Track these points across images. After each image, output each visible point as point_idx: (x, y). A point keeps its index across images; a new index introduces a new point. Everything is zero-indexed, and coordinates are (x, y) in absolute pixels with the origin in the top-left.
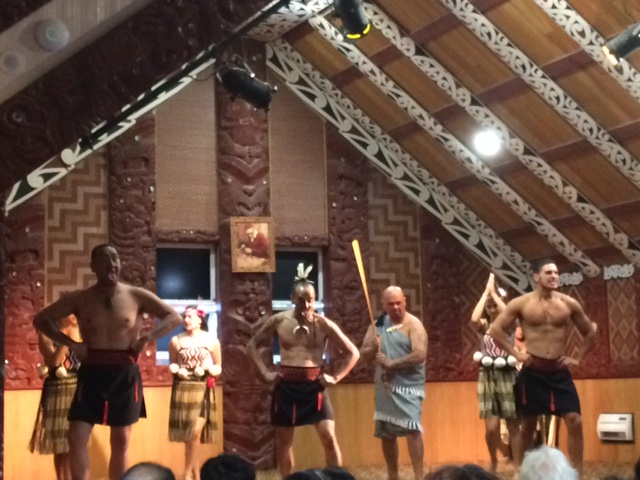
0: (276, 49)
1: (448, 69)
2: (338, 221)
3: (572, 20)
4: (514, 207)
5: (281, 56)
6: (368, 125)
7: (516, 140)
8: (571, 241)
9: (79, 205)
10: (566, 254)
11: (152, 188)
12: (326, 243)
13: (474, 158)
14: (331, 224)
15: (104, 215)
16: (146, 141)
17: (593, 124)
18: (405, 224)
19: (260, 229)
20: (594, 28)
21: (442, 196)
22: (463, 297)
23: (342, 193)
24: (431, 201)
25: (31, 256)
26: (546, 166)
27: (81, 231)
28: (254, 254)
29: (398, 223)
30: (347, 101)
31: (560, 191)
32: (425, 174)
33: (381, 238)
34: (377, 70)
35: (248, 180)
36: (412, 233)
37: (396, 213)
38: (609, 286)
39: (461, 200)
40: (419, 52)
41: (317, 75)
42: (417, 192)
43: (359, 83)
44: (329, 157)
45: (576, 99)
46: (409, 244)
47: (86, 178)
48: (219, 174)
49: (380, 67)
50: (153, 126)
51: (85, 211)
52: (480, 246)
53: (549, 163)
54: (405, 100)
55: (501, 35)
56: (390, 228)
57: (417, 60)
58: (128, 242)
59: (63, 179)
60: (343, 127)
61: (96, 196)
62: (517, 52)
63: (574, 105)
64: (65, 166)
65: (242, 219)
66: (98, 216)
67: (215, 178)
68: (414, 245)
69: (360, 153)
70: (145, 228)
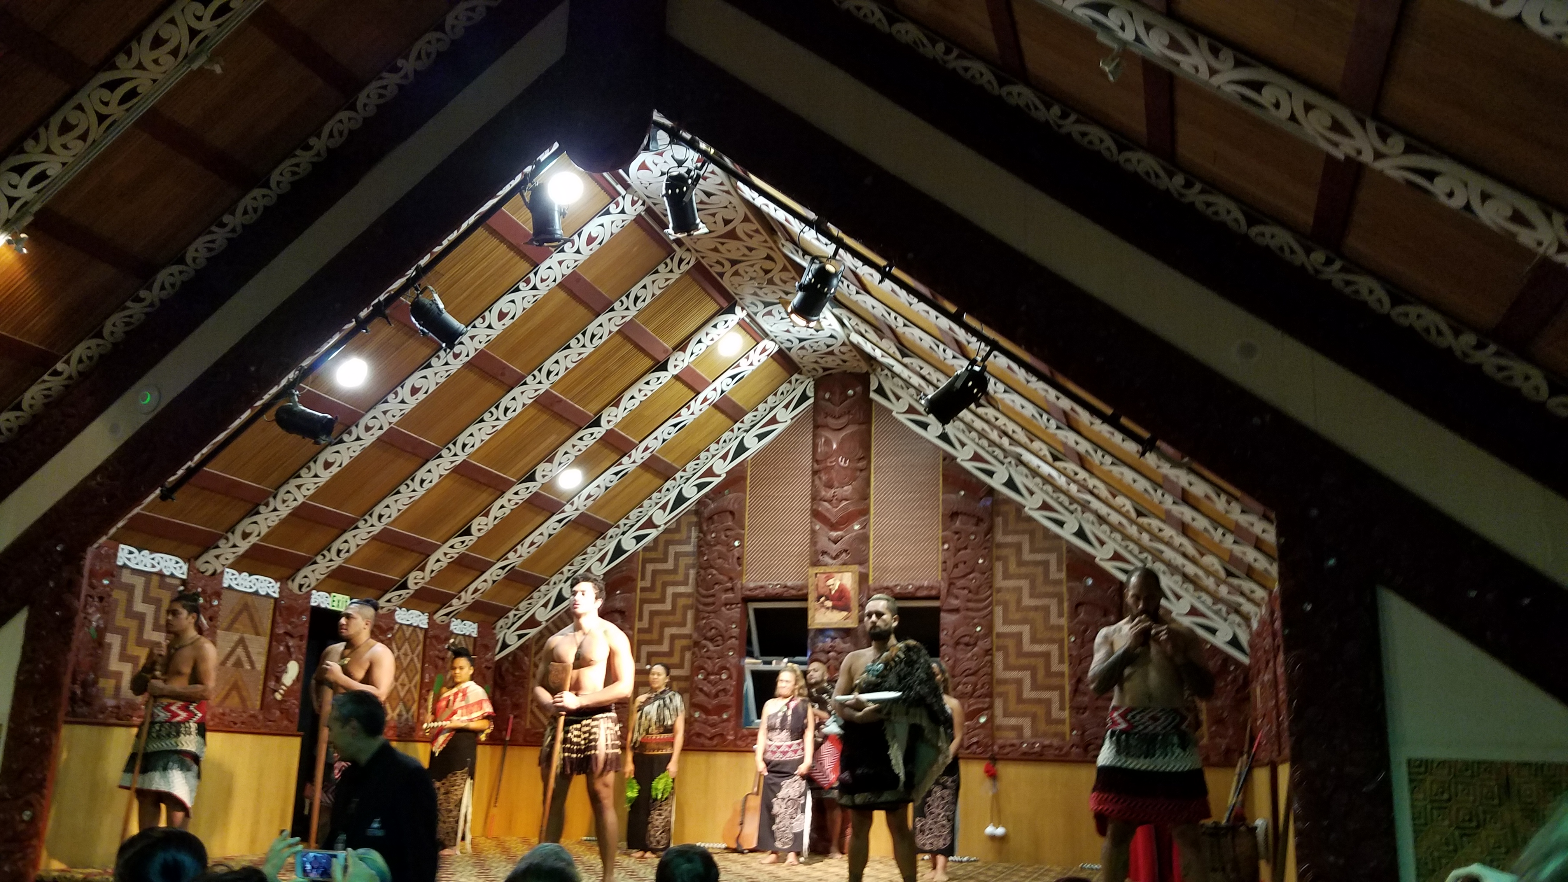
0: (881, 379)
2: (950, 564)
5: (887, 385)
9: (670, 565)
11: (737, 543)
12: (935, 593)
14: (944, 570)
15: (692, 574)
16: (734, 495)
18: (1046, 564)
23: (956, 533)
24: (1081, 533)
27: (670, 590)
28: (834, 607)
29: (1036, 563)
33: (1011, 583)
35: (834, 527)
36: (1054, 575)
37: (1033, 551)
42: (1061, 524)
44: (943, 493)
46: (1050, 589)
47: (677, 537)
48: (811, 521)
50: (744, 478)
51: (675, 571)
58: (710, 600)
59: (656, 540)
60: (963, 455)
61: (686, 554)
64: (656, 527)
66: (687, 576)
67: (809, 527)
68: (1057, 589)
69: (984, 484)
70: (729, 585)
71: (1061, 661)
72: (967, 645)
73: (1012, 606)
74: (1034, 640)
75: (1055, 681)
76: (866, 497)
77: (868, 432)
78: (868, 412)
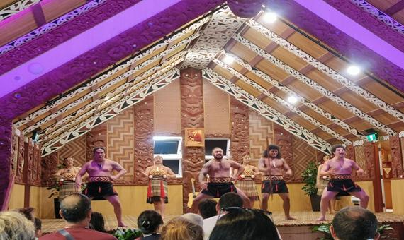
1: (266, 74)
2: (235, 128)
4: (310, 121)
13: (289, 105)
21: (284, 119)
23: (237, 119)
24: (279, 121)
29: (263, 129)
32: (275, 111)
40: (253, 69)
44: (231, 107)
50: (153, 99)
52: (302, 135)
53: (316, 105)
54: (256, 86)
56: (260, 130)
76: (202, 107)
77: (202, 88)
78: (202, 81)
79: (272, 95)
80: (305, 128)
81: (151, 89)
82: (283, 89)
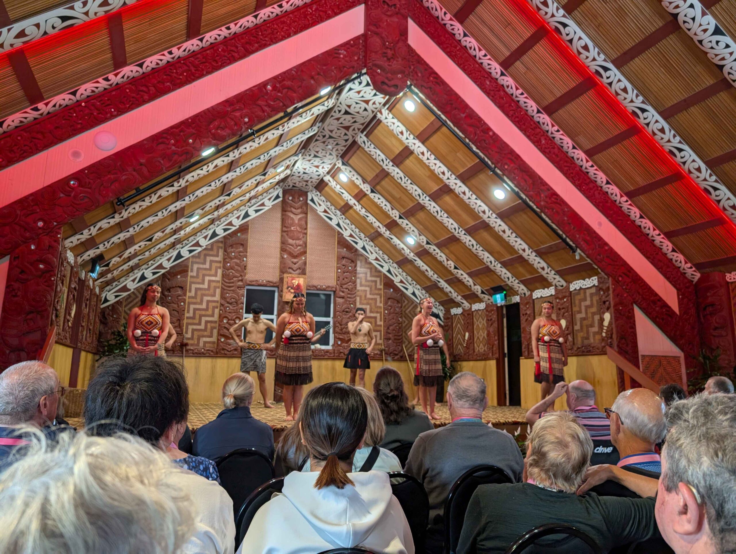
0: (312, 195)
1: (387, 200)
2: (341, 278)
3: (438, 166)
4: (426, 273)
5: (316, 199)
6: (358, 233)
7: (422, 237)
8: (455, 291)
9: (207, 266)
10: (453, 297)
11: (245, 259)
12: (334, 289)
13: (405, 248)
14: (338, 280)
15: (220, 272)
16: (243, 236)
17: (456, 225)
18: (376, 282)
19: (300, 281)
20: (449, 169)
21: (395, 269)
22: (404, 319)
23: (343, 266)
24: (389, 271)
25: (179, 289)
26: (438, 250)
27: (207, 278)
28: (295, 293)
29: (372, 281)
30: (348, 221)
31: (445, 263)
32: (386, 257)
33: (363, 288)
34: (357, 203)
35: (295, 257)
36: (379, 286)
37: (371, 276)
38: (474, 314)
39: (404, 271)
40: (372, 191)
41: (333, 208)
42: (382, 267)
43: (351, 211)
44: (338, 248)
45: (447, 212)
46: (377, 292)
47: (211, 253)
48: (281, 254)
49: (358, 201)
50: (248, 229)
52: (414, 294)
53: (439, 248)
54: (371, 219)
55: (407, 178)
56: (368, 283)
57: (372, 195)
58: (231, 285)
59: (199, 253)
60: (346, 234)
61: (216, 262)
62: (415, 187)
63: (446, 215)
64: (200, 246)
65: (290, 275)
66: (216, 272)
67: (279, 256)
68: (380, 292)
69: (354, 247)
70: (240, 278)
71: (381, 321)
72: (347, 312)
73: (363, 298)
74: (371, 312)
75: (378, 328)
76: (306, 246)
77: (307, 218)
78: (307, 209)
79: (388, 232)
80: (418, 283)
81: (247, 215)
82: (404, 223)
